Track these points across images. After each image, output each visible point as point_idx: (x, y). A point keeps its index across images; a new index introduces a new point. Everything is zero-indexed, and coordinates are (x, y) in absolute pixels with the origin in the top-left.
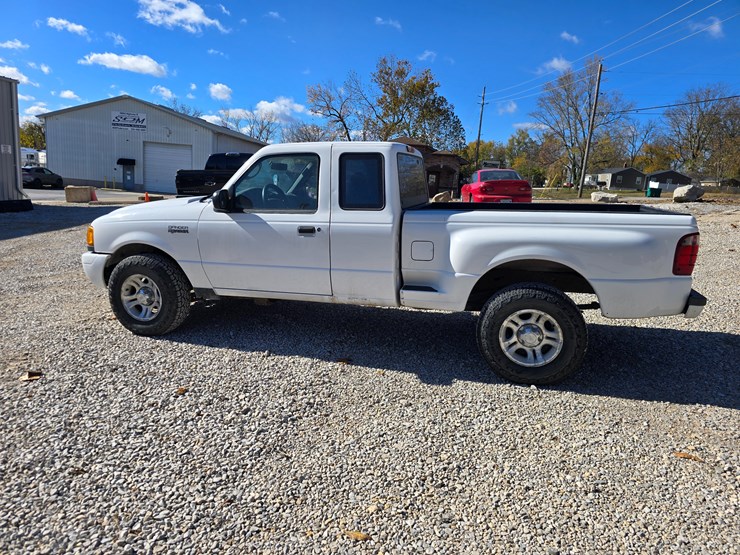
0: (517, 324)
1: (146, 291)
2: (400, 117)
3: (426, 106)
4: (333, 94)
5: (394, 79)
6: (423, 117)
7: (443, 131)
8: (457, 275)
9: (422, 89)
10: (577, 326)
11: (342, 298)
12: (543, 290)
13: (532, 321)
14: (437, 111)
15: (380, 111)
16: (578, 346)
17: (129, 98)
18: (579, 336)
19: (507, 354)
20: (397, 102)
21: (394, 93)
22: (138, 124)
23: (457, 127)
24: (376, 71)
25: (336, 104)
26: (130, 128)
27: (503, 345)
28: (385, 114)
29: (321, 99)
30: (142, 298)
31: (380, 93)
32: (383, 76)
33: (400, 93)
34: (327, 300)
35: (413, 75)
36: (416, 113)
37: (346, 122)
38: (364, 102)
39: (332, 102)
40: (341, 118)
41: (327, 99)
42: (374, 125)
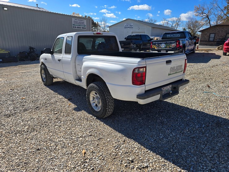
4: (205, 7)
15: (225, 12)
17: (129, 19)
19: (92, 105)
22: (131, 27)
25: (206, 11)
26: (129, 28)
28: (227, 13)
29: (200, 10)
37: (210, 18)
38: (219, 9)
39: (204, 11)
40: (207, 17)
41: (202, 10)
42: (222, 18)
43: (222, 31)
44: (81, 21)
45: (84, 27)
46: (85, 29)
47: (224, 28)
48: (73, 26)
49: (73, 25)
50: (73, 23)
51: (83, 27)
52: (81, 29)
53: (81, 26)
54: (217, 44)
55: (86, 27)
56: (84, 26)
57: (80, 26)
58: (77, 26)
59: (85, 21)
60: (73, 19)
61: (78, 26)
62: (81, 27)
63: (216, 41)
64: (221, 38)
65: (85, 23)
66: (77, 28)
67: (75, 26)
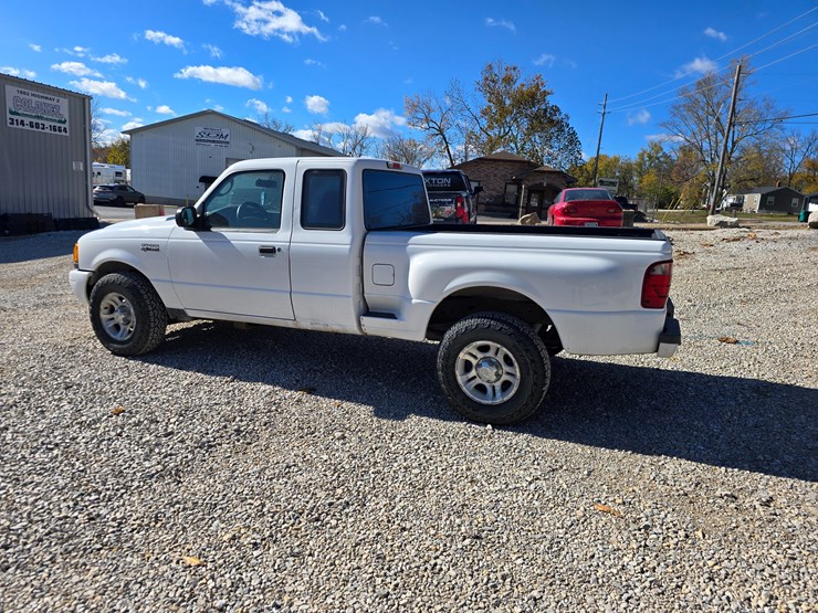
0: (475, 357)
1: (124, 309)
2: (507, 130)
3: (536, 117)
4: (433, 104)
5: (501, 86)
6: (532, 130)
7: (556, 144)
8: (414, 301)
9: (532, 98)
10: (533, 361)
11: (305, 324)
12: (499, 320)
13: (490, 354)
14: (548, 122)
15: (484, 123)
16: (535, 384)
17: (213, 112)
18: (535, 372)
19: (464, 389)
20: (504, 112)
21: (500, 103)
22: (222, 140)
23: (573, 140)
24: (480, 79)
25: (436, 116)
26: (213, 144)
27: (460, 379)
28: (489, 126)
29: (419, 111)
30: (119, 317)
31: (485, 103)
32: (489, 85)
33: (508, 102)
34: (290, 324)
35: (523, 82)
36: (525, 123)
37: (447, 136)
38: (467, 113)
39: (432, 114)
40: (441, 132)
41: (426, 110)
42: (477, 138)
43: (495, 175)
44: (47, 101)
45: (58, 125)
46: (63, 133)
47: (501, 168)
48: (9, 116)
49: (11, 113)
50: (10, 105)
51: (53, 124)
52: (47, 131)
53: (47, 119)
54: (486, 210)
55: (67, 125)
56: (60, 122)
57: (40, 122)
58: (27, 121)
59: (64, 103)
60: (11, 91)
61: (35, 121)
62: (47, 124)
63: (482, 204)
64: (494, 193)
65: (65, 112)
66: (27, 127)
67: (20, 118)
